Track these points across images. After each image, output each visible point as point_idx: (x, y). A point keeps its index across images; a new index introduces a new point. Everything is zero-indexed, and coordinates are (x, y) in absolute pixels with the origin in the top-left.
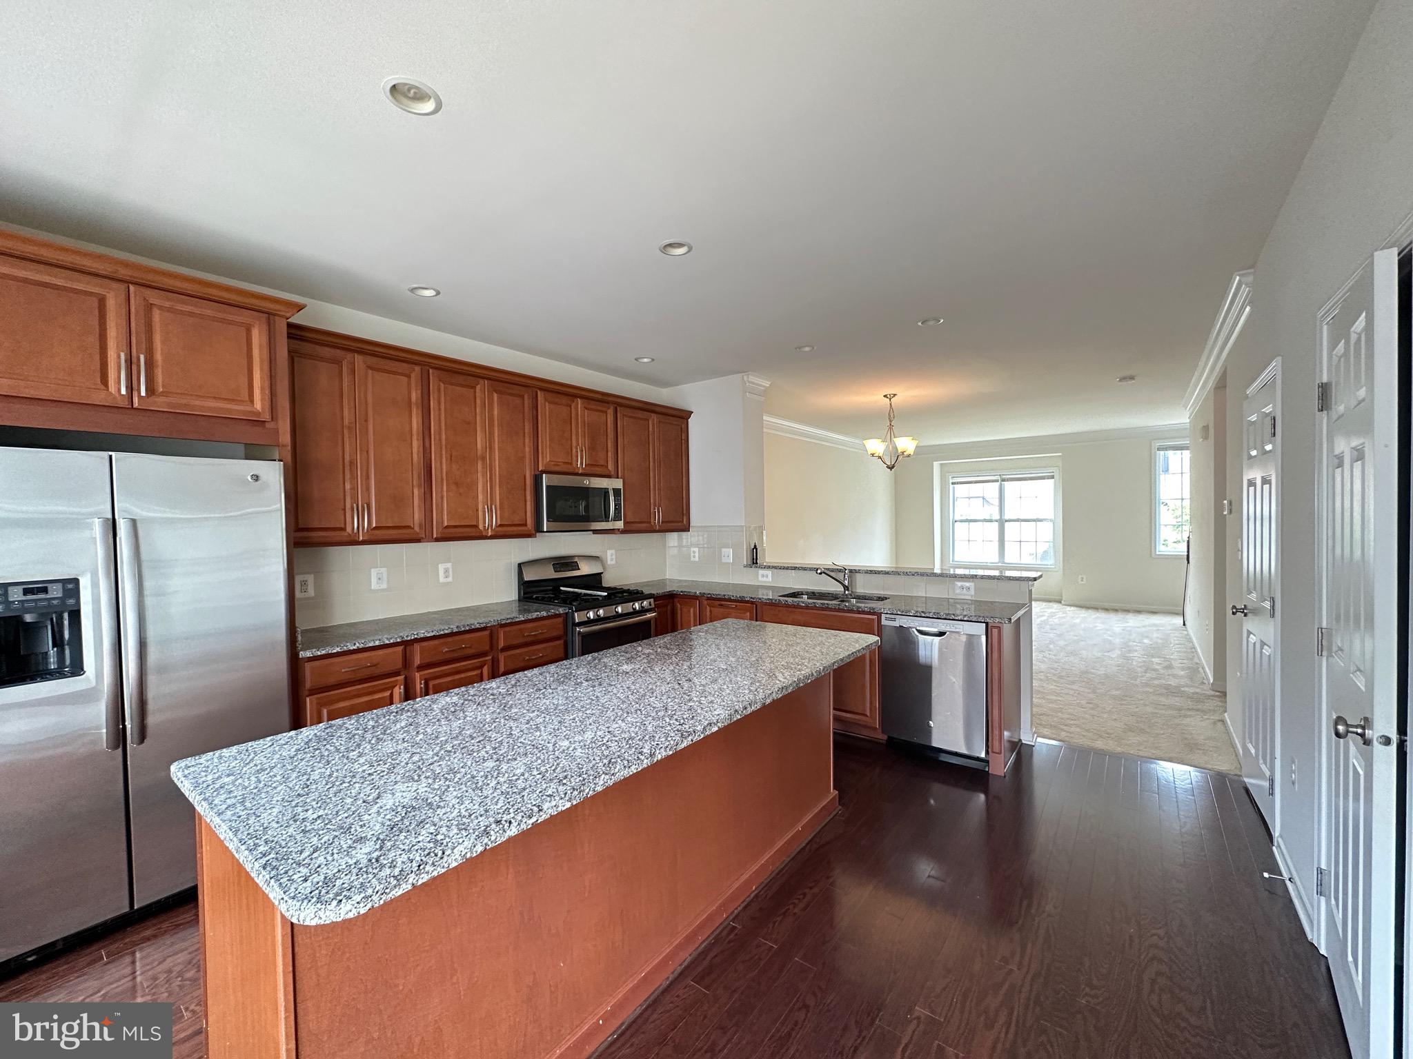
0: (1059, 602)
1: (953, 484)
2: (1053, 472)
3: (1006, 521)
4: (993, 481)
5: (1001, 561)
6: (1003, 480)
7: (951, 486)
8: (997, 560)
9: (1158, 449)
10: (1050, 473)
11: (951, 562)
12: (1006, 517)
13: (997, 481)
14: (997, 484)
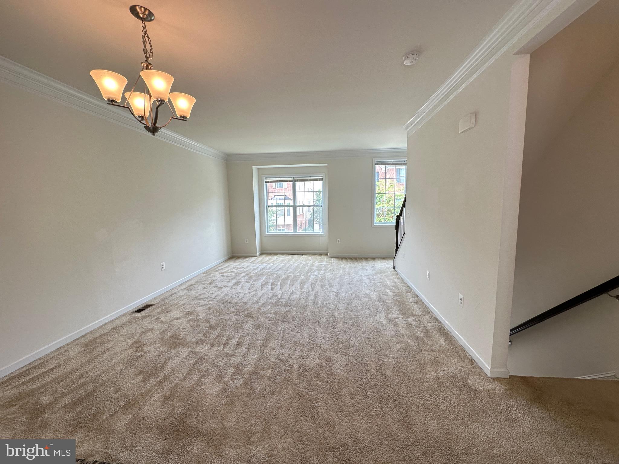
0: (327, 255)
1: (266, 182)
2: (322, 176)
3: (297, 206)
4: (290, 181)
5: (295, 231)
6: (295, 181)
7: (265, 184)
8: (292, 231)
9: (376, 164)
10: (320, 177)
11: (266, 233)
12: (298, 204)
13: (291, 181)
14: (292, 183)
